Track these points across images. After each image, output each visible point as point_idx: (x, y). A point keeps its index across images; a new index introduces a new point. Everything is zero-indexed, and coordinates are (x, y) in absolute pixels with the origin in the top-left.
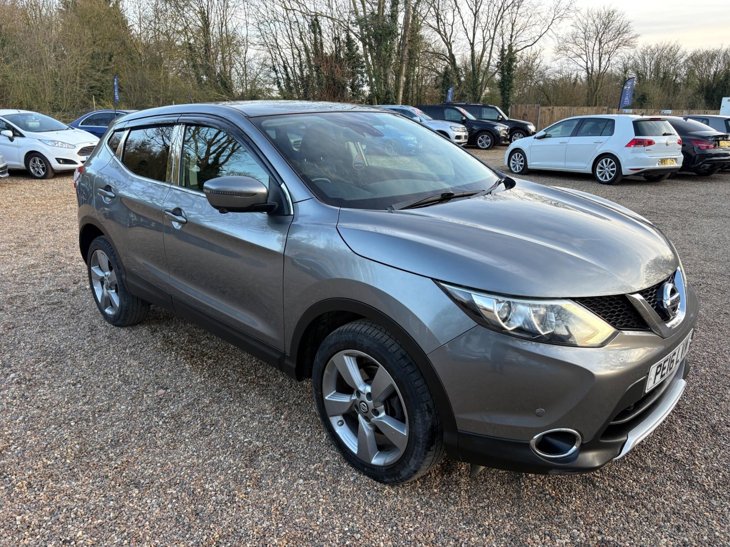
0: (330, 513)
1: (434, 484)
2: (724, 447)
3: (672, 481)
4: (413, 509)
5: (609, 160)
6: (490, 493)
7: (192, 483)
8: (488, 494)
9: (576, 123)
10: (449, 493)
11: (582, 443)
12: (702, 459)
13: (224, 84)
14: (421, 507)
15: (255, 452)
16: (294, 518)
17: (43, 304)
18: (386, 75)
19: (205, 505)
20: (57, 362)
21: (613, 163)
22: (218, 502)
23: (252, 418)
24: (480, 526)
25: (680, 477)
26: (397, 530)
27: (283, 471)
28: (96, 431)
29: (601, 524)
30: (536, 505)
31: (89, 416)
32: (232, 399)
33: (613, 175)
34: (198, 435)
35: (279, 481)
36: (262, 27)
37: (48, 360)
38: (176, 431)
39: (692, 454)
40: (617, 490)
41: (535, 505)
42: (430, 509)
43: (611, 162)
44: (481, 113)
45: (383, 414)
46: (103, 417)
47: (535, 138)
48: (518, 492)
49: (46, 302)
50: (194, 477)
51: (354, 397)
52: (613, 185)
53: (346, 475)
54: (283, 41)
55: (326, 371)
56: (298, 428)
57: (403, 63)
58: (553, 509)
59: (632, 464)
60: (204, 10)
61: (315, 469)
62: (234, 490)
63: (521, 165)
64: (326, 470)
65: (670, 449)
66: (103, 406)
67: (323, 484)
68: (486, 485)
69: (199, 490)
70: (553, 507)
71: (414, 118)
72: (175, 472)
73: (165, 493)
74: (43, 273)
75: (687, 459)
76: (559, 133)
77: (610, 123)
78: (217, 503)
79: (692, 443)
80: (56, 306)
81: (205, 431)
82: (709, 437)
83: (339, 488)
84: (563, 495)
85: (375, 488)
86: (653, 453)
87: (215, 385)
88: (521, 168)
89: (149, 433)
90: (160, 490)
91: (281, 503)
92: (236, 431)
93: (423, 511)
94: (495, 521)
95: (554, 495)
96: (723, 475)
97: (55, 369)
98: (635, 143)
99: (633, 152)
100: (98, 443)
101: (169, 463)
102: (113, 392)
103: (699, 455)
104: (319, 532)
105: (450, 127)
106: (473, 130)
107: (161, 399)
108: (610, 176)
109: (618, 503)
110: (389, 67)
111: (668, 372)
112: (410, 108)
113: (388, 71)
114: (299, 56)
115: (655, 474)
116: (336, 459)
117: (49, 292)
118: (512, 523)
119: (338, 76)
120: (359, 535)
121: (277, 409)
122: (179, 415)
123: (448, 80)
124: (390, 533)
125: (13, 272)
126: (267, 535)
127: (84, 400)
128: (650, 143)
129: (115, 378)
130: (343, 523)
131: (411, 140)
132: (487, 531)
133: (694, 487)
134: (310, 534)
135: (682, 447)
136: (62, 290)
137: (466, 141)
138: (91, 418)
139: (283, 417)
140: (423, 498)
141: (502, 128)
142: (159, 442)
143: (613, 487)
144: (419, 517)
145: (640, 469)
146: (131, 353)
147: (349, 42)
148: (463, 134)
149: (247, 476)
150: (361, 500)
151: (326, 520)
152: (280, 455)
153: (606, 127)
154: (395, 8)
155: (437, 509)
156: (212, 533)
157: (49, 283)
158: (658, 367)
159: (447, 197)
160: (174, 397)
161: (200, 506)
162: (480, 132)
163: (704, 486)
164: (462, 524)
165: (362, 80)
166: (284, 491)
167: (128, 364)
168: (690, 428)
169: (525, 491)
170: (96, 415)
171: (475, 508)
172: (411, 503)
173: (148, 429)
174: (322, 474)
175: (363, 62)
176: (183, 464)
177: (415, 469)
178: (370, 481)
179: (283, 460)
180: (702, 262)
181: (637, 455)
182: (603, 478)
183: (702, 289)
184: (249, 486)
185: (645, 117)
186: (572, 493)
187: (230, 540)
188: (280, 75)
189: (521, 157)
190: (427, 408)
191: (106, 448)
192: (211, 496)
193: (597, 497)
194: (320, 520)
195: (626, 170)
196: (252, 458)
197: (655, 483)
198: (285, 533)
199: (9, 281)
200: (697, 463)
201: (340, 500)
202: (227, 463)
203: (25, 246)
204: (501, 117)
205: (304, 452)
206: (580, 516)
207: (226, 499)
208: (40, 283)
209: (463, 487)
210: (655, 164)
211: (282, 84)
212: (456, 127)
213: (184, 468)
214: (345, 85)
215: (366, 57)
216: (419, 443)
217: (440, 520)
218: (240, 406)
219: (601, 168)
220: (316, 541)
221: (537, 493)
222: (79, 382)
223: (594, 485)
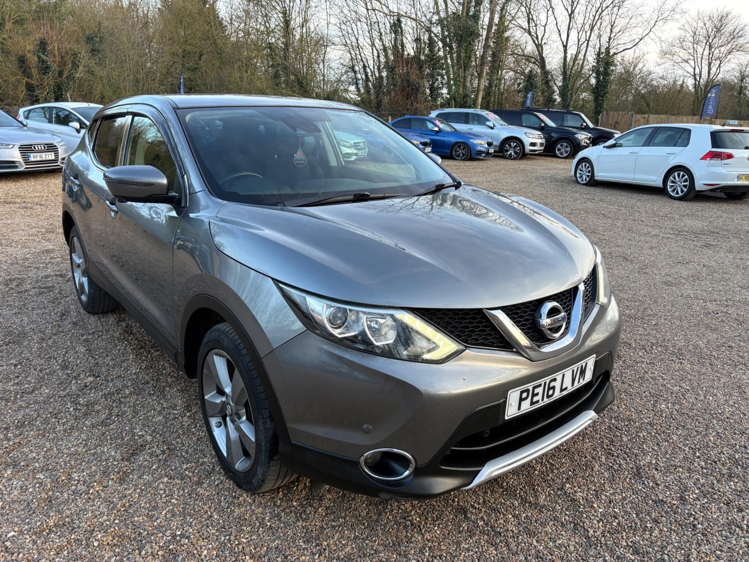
0: (173, 516)
1: (297, 497)
2: (639, 492)
3: (556, 522)
4: (260, 520)
5: (682, 173)
6: (350, 513)
7: (62, 470)
8: (347, 513)
9: (651, 131)
10: (307, 508)
11: (416, 468)
12: (605, 502)
13: (300, 84)
14: (271, 519)
15: (141, 446)
16: (135, 516)
17: (34, 288)
18: (465, 78)
19: (62, 493)
20: (14, 343)
21: (686, 177)
22: (75, 491)
23: (160, 413)
24: (317, 545)
25: (567, 518)
26: (229, 540)
27: (154, 467)
28: (10, 411)
29: (449, 558)
30: (391, 530)
31: (11, 397)
32: (152, 392)
33: (685, 190)
34: (98, 425)
35: (145, 477)
36: (343, 27)
37: (6, 340)
38: (81, 418)
39: (597, 495)
40: (487, 524)
41: (388, 530)
42: (277, 522)
43: (683, 176)
44: (563, 120)
45: (244, 418)
46: (24, 399)
47: (604, 147)
48: (380, 514)
49: (39, 286)
50: (68, 465)
51: (224, 399)
52: (685, 201)
53: (213, 478)
54: (364, 42)
55: (205, 370)
56: (196, 426)
57: (484, 66)
58: (406, 536)
59: (522, 499)
60: (286, 10)
61: (186, 469)
62: (95, 482)
63: (588, 176)
64: (196, 471)
65: (575, 487)
66: (28, 388)
67: (186, 485)
68: (351, 504)
69: (63, 478)
70: (408, 534)
71: (487, 123)
72: (55, 457)
73: (34, 478)
74: (54, 258)
75: (587, 500)
76: (632, 142)
77: (685, 134)
78: (74, 493)
79: (604, 483)
80: (45, 290)
81: (108, 421)
82: (628, 480)
83: (198, 490)
84: (426, 524)
85: (234, 494)
86: (553, 490)
87: (146, 377)
88: (588, 179)
89: (56, 418)
90: (31, 474)
91: (131, 499)
92: (136, 424)
93: (269, 524)
94: (337, 542)
95: (415, 521)
96: (619, 523)
97: (7, 349)
98: (711, 155)
99: (708, 166)
100: (6, 423)
101: (55, 449)
102: (46, 376)
103: (603, 497)
104: (150, 533)
105: (525, 133)
106: (552, 137)
107: (86, 386)
108: (682, 191)
109: (482, 537)
110: (468, 69)
111: (545, 399)
112: (485, 113)
113: (467, 73)
114: (378, 57)
115: (541, 512)
116: (214, 461)
117: (47, 277)
118: (354, 546)
119: (413, 78)
120: (187, 540)
121: (188, 406)
122: (95, 403)
123: (532, 84)
124: (221, 542)
125: (27, 256)
126: (96, 529)
127: (16, 381)
128: (730, 156)
129: (57, 362)
130: (179, 526)
131: (481, 144)
132: (322, 551)
133: (577, 531)
134: (140, 534)
135: (590, 486)
136: (61, 276)
137: (543, 148)
138: (12, 398)
139: (188, 414)
140: (276, 509)
141: (584, 136)
142: (58, 428)
143: (484, 521)
144: (261, 529)
145: (527, 505)
146: (85, 340)
147: (431, 43)
148: (539, 141)
149: (116, 470)
150: (213, 505)
151: (165, 521)
152: (162, 451)
153: (681, 138)
154: (478, 8)
155: (284, 523)
156: (48, 520)
157: (53, 268)
158: (522, 393)
159: (361, 198)
160: (101, 385)
161: (57, 494)
162: (559, 140)
163: (588, 531)
164: (301, 541)
165: (442, 83)
166: (143, 488)
167: (77, 350)
168: (612, 467)
169: (388, 514)
170: (18, 396)
171: (325, 527)
172: (263, 514)
173: (55, 414)
174: (190, 474)
175: (443, 64)
176: (67, 451)
177: (262, 478)
178: (231, 486)
179: (161, 457)
180: (737, 289)
181: (534, 489)
182: (481, 510)
183: (717, 318)
184: (113, 479)
185: (726, 128)
186: (437, 523)
187: (62, 530)
188: (359, 76)
189: (588, 167)
190: (268, 415)
191: (11, 428)
192: (72, 485)
193: (461, 529)
194: (158, 521)
195: (699, 185)
196: (134, 452)
197: (536, 521)
198: (113, 529)
199: (18, 264)
200: (595, 505)
201: (191, 503)
202: (108, 455)
203: (53, 232)
204: (585, 124)
205: (187, 450)
206: (430, 548)
207: (83, 490)
208: (44, 268)
209: (326, 502)
210: (734, 180)
211: (360, 86)
212: (531, 134)
213: (66, 455)
214: (419, 87)
215: (446, 58)
216: (262, 451)
217: (281, 535)
218: (156, 400)
219: (673, 182)
220: (144, 542)
221: (401, 518)
222: (21, 363)
223: (466, 517)
